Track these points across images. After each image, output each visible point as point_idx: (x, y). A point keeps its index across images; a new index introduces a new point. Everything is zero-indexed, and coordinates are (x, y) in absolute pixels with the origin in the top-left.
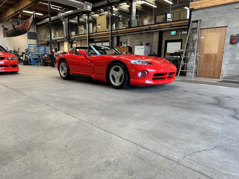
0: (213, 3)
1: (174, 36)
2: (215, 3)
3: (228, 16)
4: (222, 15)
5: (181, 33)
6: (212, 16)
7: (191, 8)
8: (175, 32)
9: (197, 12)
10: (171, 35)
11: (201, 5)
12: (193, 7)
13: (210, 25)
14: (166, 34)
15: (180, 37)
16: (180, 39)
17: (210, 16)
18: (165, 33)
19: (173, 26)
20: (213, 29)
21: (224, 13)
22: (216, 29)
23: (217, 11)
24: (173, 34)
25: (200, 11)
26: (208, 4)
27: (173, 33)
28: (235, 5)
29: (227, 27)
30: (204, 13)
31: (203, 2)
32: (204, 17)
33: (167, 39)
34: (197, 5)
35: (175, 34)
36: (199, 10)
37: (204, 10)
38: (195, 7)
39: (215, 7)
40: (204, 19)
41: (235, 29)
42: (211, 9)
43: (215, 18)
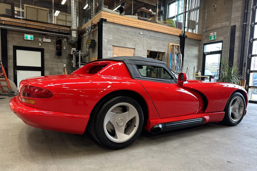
0: (124, 22)
1: (29, 42)
2: (126, 23)
3: (135, 39)
4: (131, 37)
5: (42, 40)
6: (123, 35)
7: (103, 18)
8: (32, 36)
9: (108, 25)
10: (25, 39)
11: (114, 19)
12: (106, 18)
13: (122, 44)
14: (14, 35)
15: (40, 45)
16: (40, 47)
17: (121, 35)
18: (12, 33)
19: (28, 26)
20: (123, 49)
21: (132, 35)
22: (126, 49)
23: (126, 32)
24: (29, 39)
25: (112, 26)
26: (120, 22)
27: (29, 37)
28: (139, 31)
29: (135, 49)
30: (115, 29)
31: (115, 17)
32: (116, 34)
33: (16, 44)
34: (110, 18)
35: (33, 40)
36: (110, 24)
37: (116, 26)
38: (108, 20)
39: (125, 27)
40: (116, 35)
41: (140, 53)
42: (122, 27)
43: (125, 37)
